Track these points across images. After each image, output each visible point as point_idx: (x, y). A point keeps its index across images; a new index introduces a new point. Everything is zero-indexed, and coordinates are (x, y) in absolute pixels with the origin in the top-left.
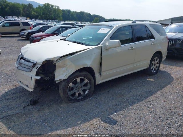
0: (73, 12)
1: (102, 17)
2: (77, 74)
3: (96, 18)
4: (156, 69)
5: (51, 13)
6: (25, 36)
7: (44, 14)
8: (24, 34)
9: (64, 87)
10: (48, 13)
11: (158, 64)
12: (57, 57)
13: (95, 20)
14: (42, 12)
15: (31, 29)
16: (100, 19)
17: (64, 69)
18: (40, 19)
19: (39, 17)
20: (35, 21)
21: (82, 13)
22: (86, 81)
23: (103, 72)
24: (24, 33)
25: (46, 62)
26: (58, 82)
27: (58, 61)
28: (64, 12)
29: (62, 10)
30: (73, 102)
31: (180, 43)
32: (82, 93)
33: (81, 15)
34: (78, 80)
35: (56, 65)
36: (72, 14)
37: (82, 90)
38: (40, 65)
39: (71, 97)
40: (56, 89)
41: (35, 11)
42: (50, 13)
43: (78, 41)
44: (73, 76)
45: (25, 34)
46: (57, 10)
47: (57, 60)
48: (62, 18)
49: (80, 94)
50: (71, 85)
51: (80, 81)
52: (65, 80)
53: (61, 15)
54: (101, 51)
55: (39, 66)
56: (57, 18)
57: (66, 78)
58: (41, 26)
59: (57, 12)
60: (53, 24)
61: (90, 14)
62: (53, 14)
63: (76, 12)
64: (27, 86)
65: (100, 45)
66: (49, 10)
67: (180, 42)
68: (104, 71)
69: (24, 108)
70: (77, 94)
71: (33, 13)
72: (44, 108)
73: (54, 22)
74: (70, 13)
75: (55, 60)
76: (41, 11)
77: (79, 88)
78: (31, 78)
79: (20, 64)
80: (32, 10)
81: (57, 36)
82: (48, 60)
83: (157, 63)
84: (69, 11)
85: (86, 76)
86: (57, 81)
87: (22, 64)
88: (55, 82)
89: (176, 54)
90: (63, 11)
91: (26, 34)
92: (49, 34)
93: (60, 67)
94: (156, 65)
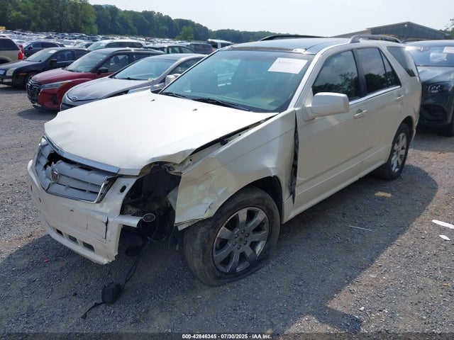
0: (125, 11)
1: (199, 26)
2: (239, 199)
3: (185, 28)
4: (400, 163)
5: (65, 12)
6: (9, 77)
7: (44, 16)
8: (5, 73)
9: (206, 241)
10: (58, 15)
11: (404, 151)
12: (184, 152)
13: (183, 32)
14: (39, 13)
15: (20, 58)
16: (194, 30)
17: (201, 187)
18: (34, 31)
19: (33, 24)
20: (25, 36)
21: (148, 15)
22: (261, 216)
23: (299, 185)
24: (6, 70)
25: (148, 171)
26: (184, 226)
27: (187, 164)
28: (100, 12)
29: (95, 6)
30: (229, 283)
31: (435, 91)
32: (249, 252)
33: (146, 20)
34: (242, 215)
35: (181, 177)
36: (122, 18)
37: (248, 244)
38: (134, 181)
39: (222, 268)
40: (177, 249)
41: (19, 10)
42: (62, 15)
43: (216, 97)
44: (231, 206)
45: (7, 74)
46: (81, 7)
47: (182, 163)
48: (95, 27)
49: (243, 256)
50: (223, 232)
51: (245, 219)
52: (209, 219)
53: (92, 19)
54: (294, 126)
55: (130, 183)
56: (83, 27)
57: (211, 213)
58: (53, 51)
59: (83, 12)
60: (78, 43)
61: (168, 18)
62: (70, 16)
63: (131, 12)
64: (90, 247)
65: (291, 109)
66: (58, 5)
67: (435, 89)
68: (301, 184)
69: (84, 317)
70: (236, 258)
71: (14, 13)
72: (147, 312)
73: (75, 39)
74: (117, 13)
75: (179, 162)
76: (36, 8)
77: (241, 239)
78: (107, 224)
79: (56, 178)
80: (9, 4)
81: (111, 77)
82: (156, 163)
83: (403, 148)
84: (113, 10)
85: (261, 204)
86: (180, 224)
87: (61, 175)
88: (176, 227)
89: (428, 120)
90: (98, 8)
91: (10, 73)
92: (83, 73)
93: (195, 181)
94: (400, 154)
